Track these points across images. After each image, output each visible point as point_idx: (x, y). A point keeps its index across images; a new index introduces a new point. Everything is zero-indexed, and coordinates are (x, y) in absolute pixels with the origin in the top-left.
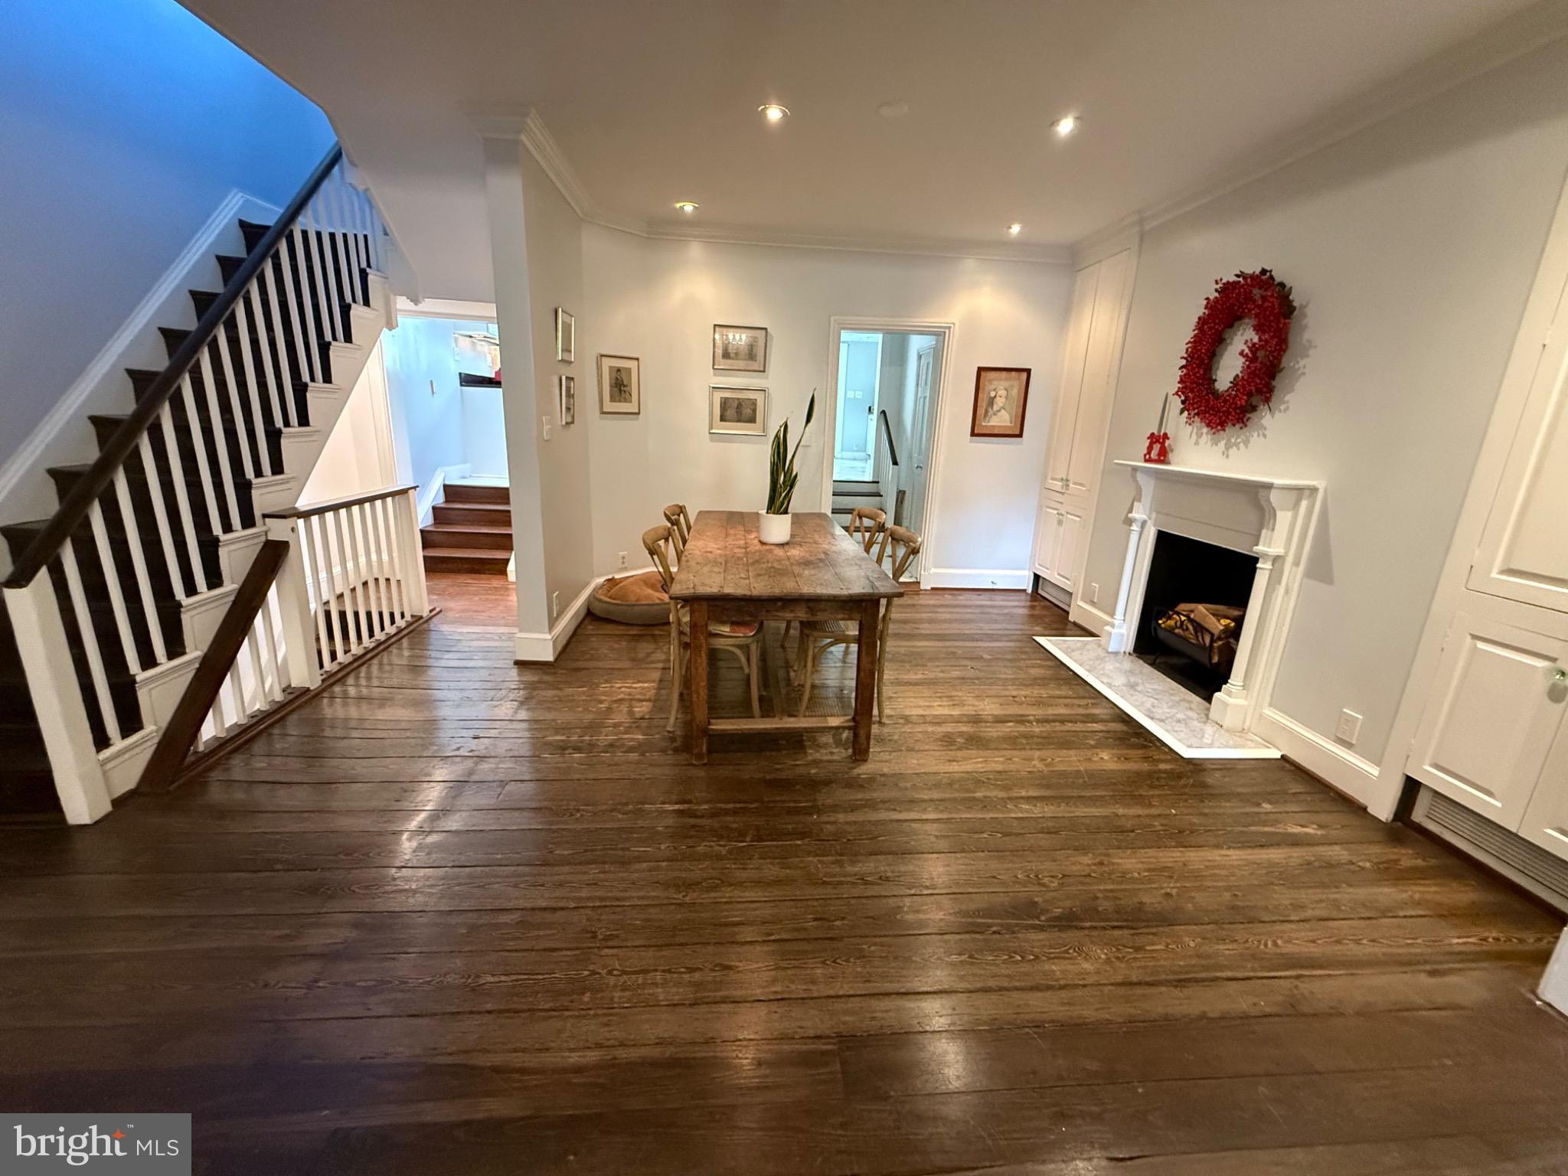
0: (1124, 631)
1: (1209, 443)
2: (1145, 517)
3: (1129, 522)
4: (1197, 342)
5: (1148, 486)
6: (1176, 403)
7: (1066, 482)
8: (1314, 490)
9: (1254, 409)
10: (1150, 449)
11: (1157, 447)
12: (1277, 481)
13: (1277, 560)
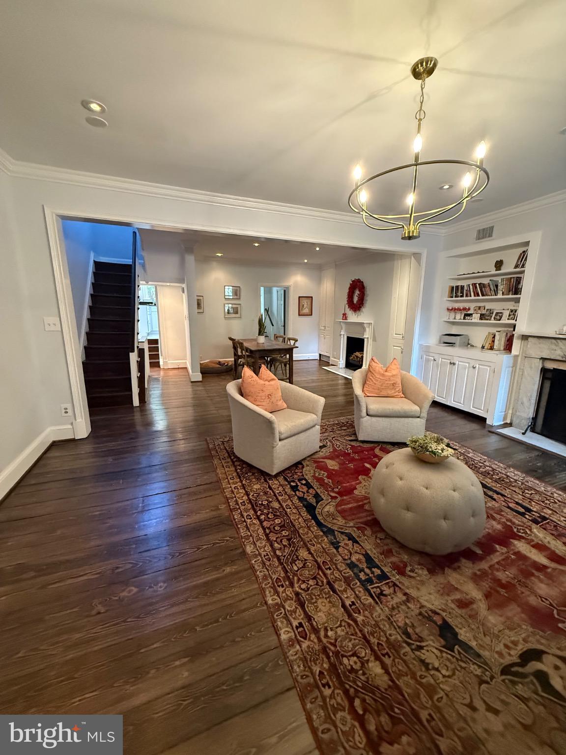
0: (342, 362)
1: (353, 314)
2: (344, 333)
3: (341, 335)
4: (349, 292)
5: (344, 326)
6: (347, 306)
7: (325, 327)
8: (372, 323)
9: (361, 307)
10: (343, 317)
11: (344, 316)
12: (365, 322)
13: (368, 338)
